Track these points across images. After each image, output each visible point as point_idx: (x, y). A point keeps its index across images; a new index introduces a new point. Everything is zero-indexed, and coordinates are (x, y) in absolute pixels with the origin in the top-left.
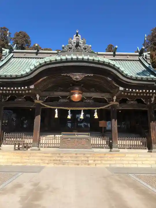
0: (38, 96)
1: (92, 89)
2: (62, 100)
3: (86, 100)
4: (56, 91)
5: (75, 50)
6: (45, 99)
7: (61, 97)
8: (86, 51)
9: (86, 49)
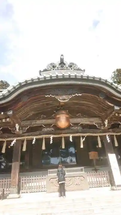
0: (17, 126)
1: (78, 114)
2: (45, 130)
3: (72, 126)
4: (38, 119)
5: (59, 68)
6: (26, 129)
7: (45, 125)
8: (71, 69)
9: (71, 67)
